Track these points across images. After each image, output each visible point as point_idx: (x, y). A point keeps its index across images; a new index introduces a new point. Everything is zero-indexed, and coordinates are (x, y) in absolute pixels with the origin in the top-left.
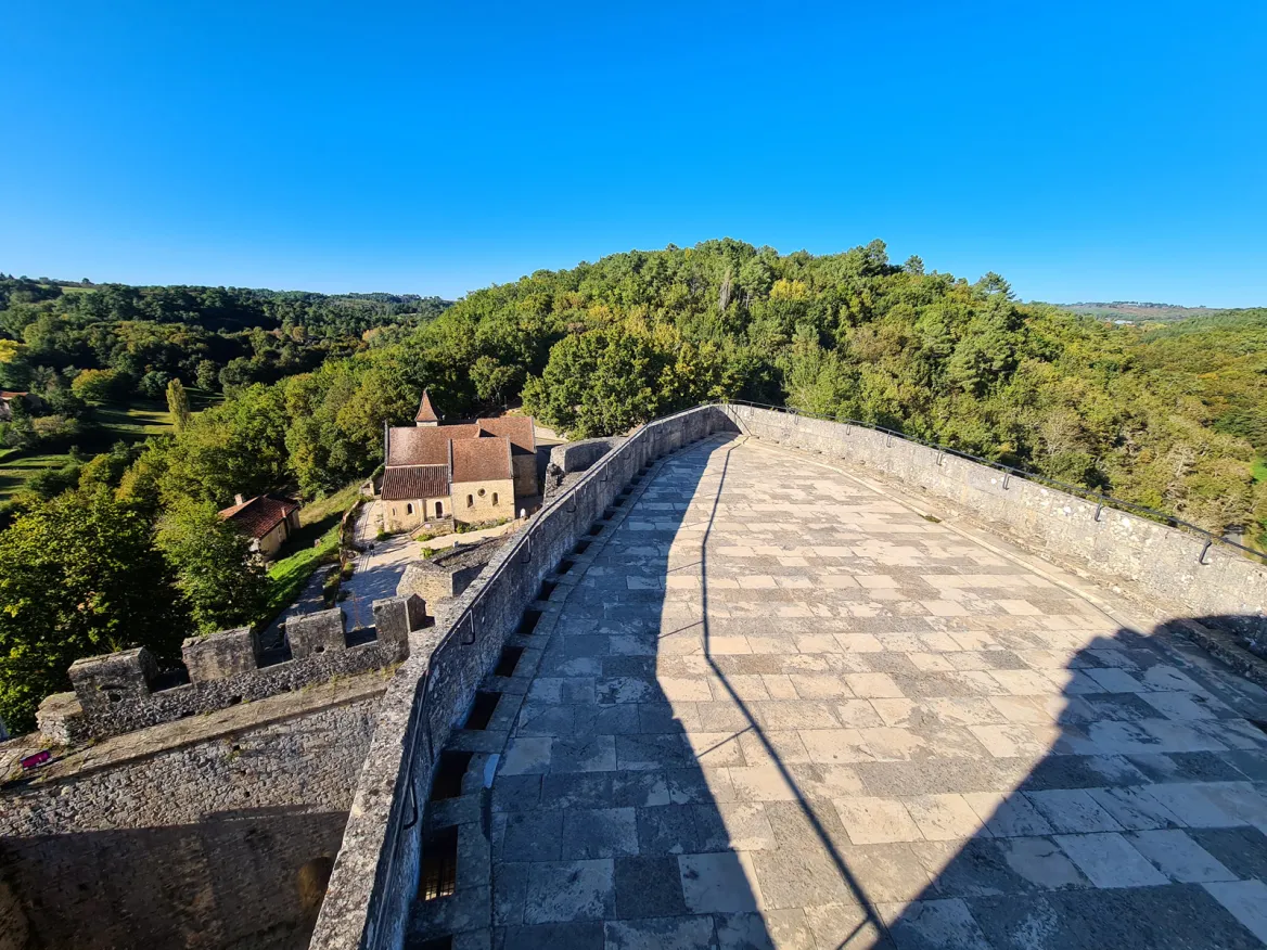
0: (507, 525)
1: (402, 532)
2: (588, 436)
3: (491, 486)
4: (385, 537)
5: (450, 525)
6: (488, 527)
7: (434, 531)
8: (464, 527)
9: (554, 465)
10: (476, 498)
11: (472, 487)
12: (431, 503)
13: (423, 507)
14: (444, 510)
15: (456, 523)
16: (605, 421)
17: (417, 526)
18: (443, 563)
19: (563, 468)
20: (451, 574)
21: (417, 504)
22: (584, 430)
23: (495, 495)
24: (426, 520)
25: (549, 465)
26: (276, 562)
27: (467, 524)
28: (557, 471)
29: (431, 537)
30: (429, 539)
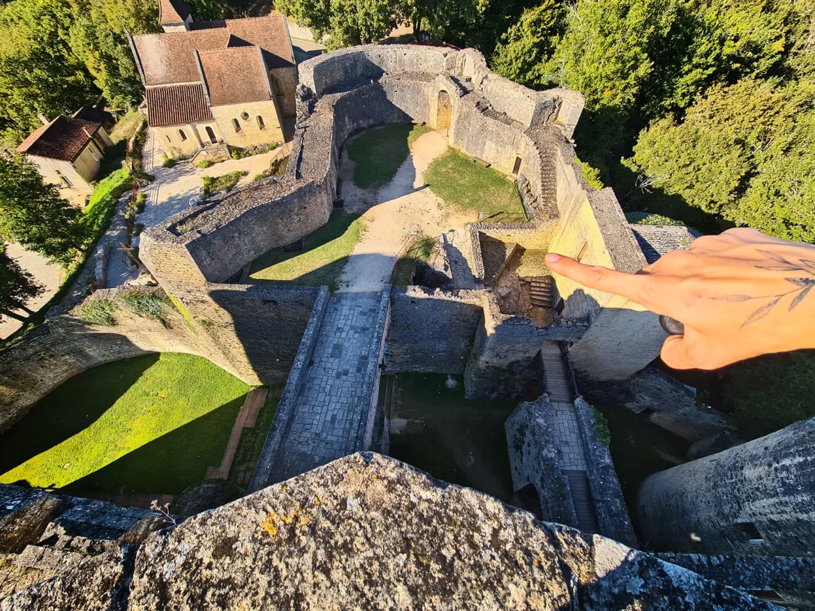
0: (278, 149)
1: (184, 158)
2: (346, 43)
3: (255, 108)
4: (171, 164)
5: (224, 152)
6: (261, 152)
7: (211, 157)
8: (239, 152)
9: (303, 87)
10: (241, 122)
11: (235, 110)
12: (202, 127)
13: (194, 132)
14: (216, 135)
15: (230, 149)
16: (360, 21)
17: (196, 153)
18: (179, 228)
19: (314, 91)
20: (183, 245)
21: (188, 129)
22: (340, 35)
23: (260, 118)
24: (203, 145)
25: (299, 87)
26: (98, 181)
27: (241, 150)
28: (307, 95)
29: (211, 164)
30: (209, 166)
